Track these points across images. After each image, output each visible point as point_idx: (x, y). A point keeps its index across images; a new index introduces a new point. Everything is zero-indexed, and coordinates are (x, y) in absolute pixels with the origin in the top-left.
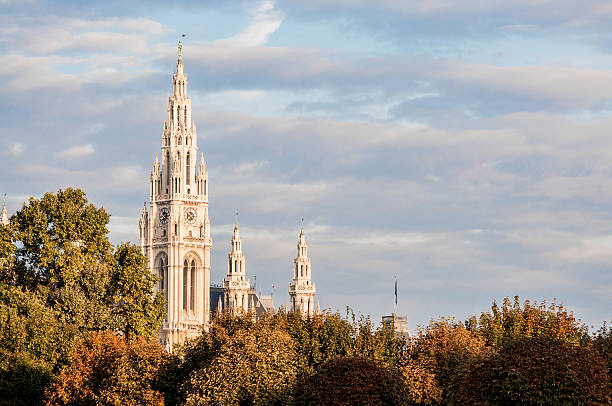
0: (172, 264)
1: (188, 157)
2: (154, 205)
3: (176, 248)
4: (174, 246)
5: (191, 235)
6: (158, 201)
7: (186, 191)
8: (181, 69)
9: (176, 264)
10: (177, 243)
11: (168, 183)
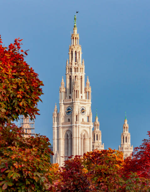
0: (75, 137)
1: (81, 78)
2: (62, 105)
3: (77, 128)
4: (76, 127)
5: (83, 121)
6: (65, 103)
7: (80, 97)
8: (76, 31)
9: (77, 137)
10: (78, 125)
11: (71, 93)
